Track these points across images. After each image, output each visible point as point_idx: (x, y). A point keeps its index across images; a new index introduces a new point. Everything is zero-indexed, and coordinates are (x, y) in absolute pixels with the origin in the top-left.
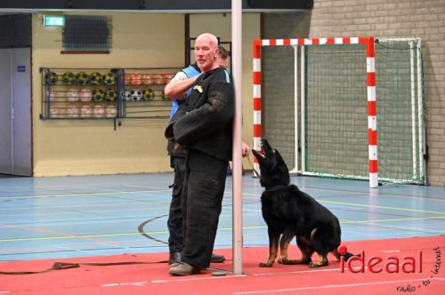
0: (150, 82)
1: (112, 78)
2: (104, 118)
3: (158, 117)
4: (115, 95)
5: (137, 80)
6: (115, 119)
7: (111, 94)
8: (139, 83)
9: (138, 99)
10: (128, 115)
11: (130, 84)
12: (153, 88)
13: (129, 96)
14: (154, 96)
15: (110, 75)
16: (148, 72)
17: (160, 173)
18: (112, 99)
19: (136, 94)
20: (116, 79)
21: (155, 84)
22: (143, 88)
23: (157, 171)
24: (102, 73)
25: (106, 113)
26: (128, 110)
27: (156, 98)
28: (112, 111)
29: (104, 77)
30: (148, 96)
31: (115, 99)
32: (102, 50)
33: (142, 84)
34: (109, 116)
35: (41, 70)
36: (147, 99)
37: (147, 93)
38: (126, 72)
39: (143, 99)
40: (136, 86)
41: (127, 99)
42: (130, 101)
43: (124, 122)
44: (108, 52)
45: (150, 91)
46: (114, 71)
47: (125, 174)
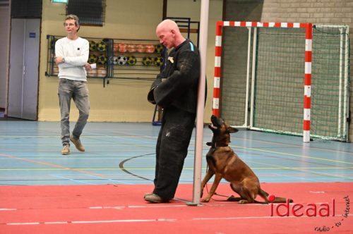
0: (133, 50)
1: (104, 46)
2: (96, 77)
3: (138, 79)
4: (105, 59)
5: (123, 48)
6: (104, 78)
7: (102, 59)
8: (125, 51)
9: (124, 63)
10: (115, 76)
11: (118, 52)
12: (135, 55)
13: (116, 61)
14: (136, 62)
15: (102, 43)
16: (133, 42)
17: (137, 123)
18: (103, 62)
19: (122, 59)
20: (107, 47)
21: (137, 52)
22: (128, 55)
23: (135, 121)
24: (96, 42)
25: (97, 74)
26: (115, 72)
27: (137, 63)
28: (102, 72)
29: (97, 45)
30: (132, 62)
31: (106, 62)
32: (97, 23)
33: (127, 52)
34: (100, 76)
35: (48, 37)
36: (130, 64)
37: (131, 59)
38: (115, 41)
39: (127, 64)
40: (122, 53)
41: (115, 63)
42: (117, 64)
43: (111, 81)
44: (101, 26)
45: (133, 57)
46: (106, 40)
47: (111, 122)
